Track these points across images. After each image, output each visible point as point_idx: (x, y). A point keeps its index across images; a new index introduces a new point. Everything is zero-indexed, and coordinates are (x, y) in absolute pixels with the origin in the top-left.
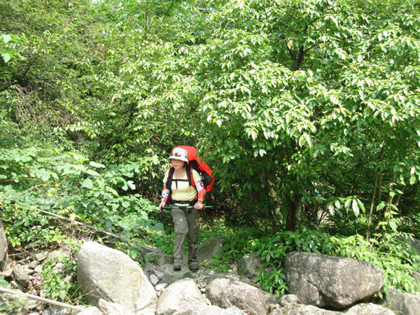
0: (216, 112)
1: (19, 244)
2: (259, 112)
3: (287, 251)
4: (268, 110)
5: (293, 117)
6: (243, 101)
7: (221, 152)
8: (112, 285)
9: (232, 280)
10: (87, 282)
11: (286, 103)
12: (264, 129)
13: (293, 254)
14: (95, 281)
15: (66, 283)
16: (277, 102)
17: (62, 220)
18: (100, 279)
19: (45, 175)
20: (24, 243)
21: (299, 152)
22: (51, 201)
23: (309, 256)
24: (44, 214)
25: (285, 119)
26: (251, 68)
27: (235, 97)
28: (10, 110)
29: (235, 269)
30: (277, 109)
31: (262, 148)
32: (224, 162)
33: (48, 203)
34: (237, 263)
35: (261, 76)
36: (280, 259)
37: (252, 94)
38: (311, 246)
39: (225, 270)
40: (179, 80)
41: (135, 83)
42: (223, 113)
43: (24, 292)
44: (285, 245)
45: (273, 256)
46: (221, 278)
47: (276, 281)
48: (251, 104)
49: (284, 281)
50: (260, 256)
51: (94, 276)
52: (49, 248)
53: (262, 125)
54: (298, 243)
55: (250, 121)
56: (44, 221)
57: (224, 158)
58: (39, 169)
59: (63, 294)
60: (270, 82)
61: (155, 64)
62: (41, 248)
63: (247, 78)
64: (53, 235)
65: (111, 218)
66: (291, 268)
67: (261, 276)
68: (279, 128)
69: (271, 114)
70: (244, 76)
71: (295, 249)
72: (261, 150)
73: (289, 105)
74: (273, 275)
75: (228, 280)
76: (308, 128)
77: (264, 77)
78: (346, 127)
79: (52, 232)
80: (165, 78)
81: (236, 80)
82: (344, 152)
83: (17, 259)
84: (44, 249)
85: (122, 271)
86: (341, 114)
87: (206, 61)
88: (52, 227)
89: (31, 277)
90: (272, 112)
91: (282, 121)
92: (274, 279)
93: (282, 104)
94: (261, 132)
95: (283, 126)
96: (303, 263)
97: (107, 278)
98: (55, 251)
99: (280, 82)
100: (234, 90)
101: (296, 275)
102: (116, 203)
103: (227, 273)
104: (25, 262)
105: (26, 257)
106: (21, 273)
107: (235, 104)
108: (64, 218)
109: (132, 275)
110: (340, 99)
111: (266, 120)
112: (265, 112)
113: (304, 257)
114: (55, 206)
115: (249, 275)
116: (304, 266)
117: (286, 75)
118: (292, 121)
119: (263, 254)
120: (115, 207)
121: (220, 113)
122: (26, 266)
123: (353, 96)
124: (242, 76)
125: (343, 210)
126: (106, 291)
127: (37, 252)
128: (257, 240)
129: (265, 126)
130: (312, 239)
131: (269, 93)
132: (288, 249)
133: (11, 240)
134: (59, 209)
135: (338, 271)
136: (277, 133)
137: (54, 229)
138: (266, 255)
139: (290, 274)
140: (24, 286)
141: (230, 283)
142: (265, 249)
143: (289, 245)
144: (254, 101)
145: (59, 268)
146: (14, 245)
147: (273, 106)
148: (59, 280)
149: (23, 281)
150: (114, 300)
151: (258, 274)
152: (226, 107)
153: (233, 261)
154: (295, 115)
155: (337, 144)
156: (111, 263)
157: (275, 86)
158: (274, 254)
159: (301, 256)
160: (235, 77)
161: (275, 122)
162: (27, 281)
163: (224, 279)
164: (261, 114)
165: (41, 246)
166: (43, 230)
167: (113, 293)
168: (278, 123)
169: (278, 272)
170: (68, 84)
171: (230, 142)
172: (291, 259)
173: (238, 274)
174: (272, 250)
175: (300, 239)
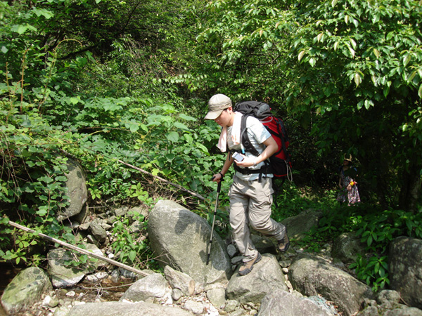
0: (311, 48)
1: (99, 197)
2: (368, 50)
3: (395, 235)
4: (379, 48)
5: (413, 58)
6: (346, 35)
7: (315, 101)
8: (182, 251)
9: (322, 263)
10: (157, 245)
11: (405, 40)
12: (372, 73)
13: (400, 239)
14: (164, 245)
15: (138, 244)
16: (393, 39)
17: (145, 175)
18: (170, 243)
19: (133, 127)
20: (104, 197)
21: (419, 108)
22: (137, 154)
24: (127, 167)
25: (402, 62)
27: (336, 29)
28: (122, 63)
29: (329, 249)
30: (393, 48)
31: (369, 99)
32: (318, 114)
33: (132, 155)
34: (333, 242)
35: (372, 3)
36: (385, 243)
37: (359, 27)
39: (316, 249)
40: (274, 15)
41: (224, 20)
42: (318, 50)
43: (100, 248)
44: (393, 227)
45: (375, 239)
46: (310, 258)
47: (376, 270)
48: (357, 39)
49: (386, 272)
50: (361, 237)
51: (164, 239)
52: (130, 204)
54: (410, 226)
55: (354, 60)
56: (126, 174)
57: (318, 110)
58: (130, 119)
59: (133, 255)
60: (384, 10)
62: (122, 203)
63: (354, 5)
64: (135, 190)
65: (201, 177)
66: (395, 256)
67: (358, 261)
68: (392, 73)
69: (383, 54)
70: (350, 2)
71: (405, 234)
72: (366, 101)
73: (409, 42)
74: (373, 263)
75: (316, 262)
77: (376, 4)
79: (134, 187)
80: (256, 12)
81: (339, 7)
83: (97, 212)
84: (126, 204)
88: (134, 182)
89: (108, 233)
90: (384, 50)
91: (398, 63)
92: (372, 268)
93: (399, 41)
94: (367, 77)
95: (398, 69)
96: (412, 253)
97: (178, 243)
98: (135, 208)
99: (397, 12)
100: (335, 20)
101: (402, 267)
102: (209, 162)
103: (319, 253)
104: (104, 216)
105: (106, 211)
106: (97, 227)
107: (334, 38)
108: (147, 172)
111: (376, 61)
112: (375, 50)
113: (415, 245)
114: (139, 160)
115: (344, 259)
116: (413, 256)
118: (410, 64)
119: (364, 235)
120: (207, 166)
121: (314, 50)
122: (105, 221)
124: (348, 3)
126: (176, 257)
127: (117, 207)
128: (360, 217)
129: (373, 68)
131: (383, 28)
132: (396, 232)
133: (91, 192)
134: (144, 163)
136: (389, 79)
137: (136, 184)
138: (368, 236)
139: (394, 264)
140: (101, 243)
141: (318, 267)
142: (367, 229)
143: (398, 227)
144: (361, 36)
145: (136, 226)
146: (93, 197)
147: (386, 43)
148: (129, 240)
149: (99, 236)
150: (182, 269)
151: (355, 258)
152: (322, 41)
153: (328, 239)
154: (415, 55)
157: (391, 16)
158: (378, 237)
159: (411, 244)
160: (337, 4)
161: (388, 65)
162: (104, 236)
163: (312, 261)
164: (370, 52)
165: (122, 201)
166: (124, 184)
167: (182, 260)
168: (392, 66)
169: (380, 260)
170: (172, 34)
171: (328, 90)
172: (398, 246)
173: (332, 256)
174: (375, 231)
175: (413, 221)
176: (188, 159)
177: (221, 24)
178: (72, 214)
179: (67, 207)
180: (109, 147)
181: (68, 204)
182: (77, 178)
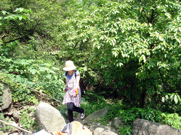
0: (99, 42)
1: (17, 101)
2: (121, 43)
4: (125, 42)
5: (138, 47)
6: (112, 37)
7: (101, 63)
8: (49, 124)
9: (106, 129)
10: (39, 122)
11: (136, 40)
12: (122, 52)
13: (136, 119)
14: (41, 122)
15: (31, 121)
16: (131, 39)
17: (37, 92)
18: (44, 121)
19: (33, 72)
20: (19, 101)
21: (142, 66)
22: (34, 83)
23: (144, 121)
24: (30, 89)
25: (134, 48)
26: (118, 20)
28: (34, 45)
29: (110, 124)
30: (131, 43)
31: (121, 62)
32: (101, 68)
33: (32, 84)
35: (123, 25)
36: (132, 121)
37: (117, 34)
38: (149, 117)
39: (105, 124)
40: (88, 28)
41: (69, 30)
42: (101, 42)
43: (16, 123)
45: (128, 119)
47: (127, 132)
48: (117, 39)
49: (131, 133)
51: (41, 119)
52: (30, 104)
53: (121, 50)
54: (142, 114)
56: (29, 92)
57: (102, 66)
58: (32, 69)
59: (29, 126)
60: (127, 28)
61: (79, 21)
63: (116, 25)
64: (32, 98)
65: (62, 94)
66: (134, 127)
67: (121, 129)
68: (130, 52)
70: (114, 24)
71: (141, 118)
72: (120, 63)
73: (137, 41)
74: (126, 129)
75: (103, 129)
76: (145, 52)
78: (166, 53)
80: (81, 27)
81: (110, 26)
82: (164, 67)
83: (16, 108)
84: (28, 104)
85: (54, 118)
86: (164, 46)
87: (101, 19)
88: (32, 95)
89: (20, 116)
90: (127, 43)
91: (132, 48)
92: (126, 132)
93: (133, 40)
94: (120, 53)
95: (132, 51)
96: (140, 125)
97: (47, 121)
98: (32, 106)
99: (133, 28)
100: (108, 31)
101: (137, 131)
104: (19, 109)
105: (20, 107)
106: (15, 114)
107: (107, 38)
108: (38, 91)
109: (59, 121)
110: (164, 38)
111: (124, 48)
113: (142, 122)
114: (35, 86)
115: (115, 128)
116: (141, 126)
117: (137, 25)
118: (137, 49)
119: (123, 118)
122: (19, 111)
123: (171, 37)
124: (113, 24)
125: (169, 100)
126: (46, 127)
127: (25, 106)
128: (123, 111)
129: (123, 50)
130: (151, 113)
131: (128, 34)
132: (136, 116)
133: (14, 99)
134: (37, 87)
135: (158, 131)
136: (129, 55)
137: (33, 96)
138: (125, 118)
139: (134, 130)
140: (17, 121)
141: (104, 131)
142: (125, 115)
143: (138, 115)
144: (118, 38)
145: (32, 114)
146: (15, 101)
147: (128, 40)
148: (28, 119)
149: (16, 118)
150: (48, 131)
151: (120, 127)
152: (102, 39)
153: (111, 120)
154: (139, 45)
155: (160, 62)
156: (49, 114)
157: (129, 30)
159: (140, 121)
160: (109, 25)
161: (129, 49)
162: (18, 118)
163: (102, 128)
164: (122, 44)
165: (27, 103)
166: (28, 96)
167: (49, 128)
168: (130, 49)
169: (129, 128)
170: (54, 34)
171: (105, 58)
172: (135, 122)
173: (111, 127)
174: (128, 116)
175: (144, 112)
176: (56, 86)
177: (68, 31)
178: (5, 108)
179: (3, 105)
180: (23, 80)
181: (3, 104)
182: (8, 93)
